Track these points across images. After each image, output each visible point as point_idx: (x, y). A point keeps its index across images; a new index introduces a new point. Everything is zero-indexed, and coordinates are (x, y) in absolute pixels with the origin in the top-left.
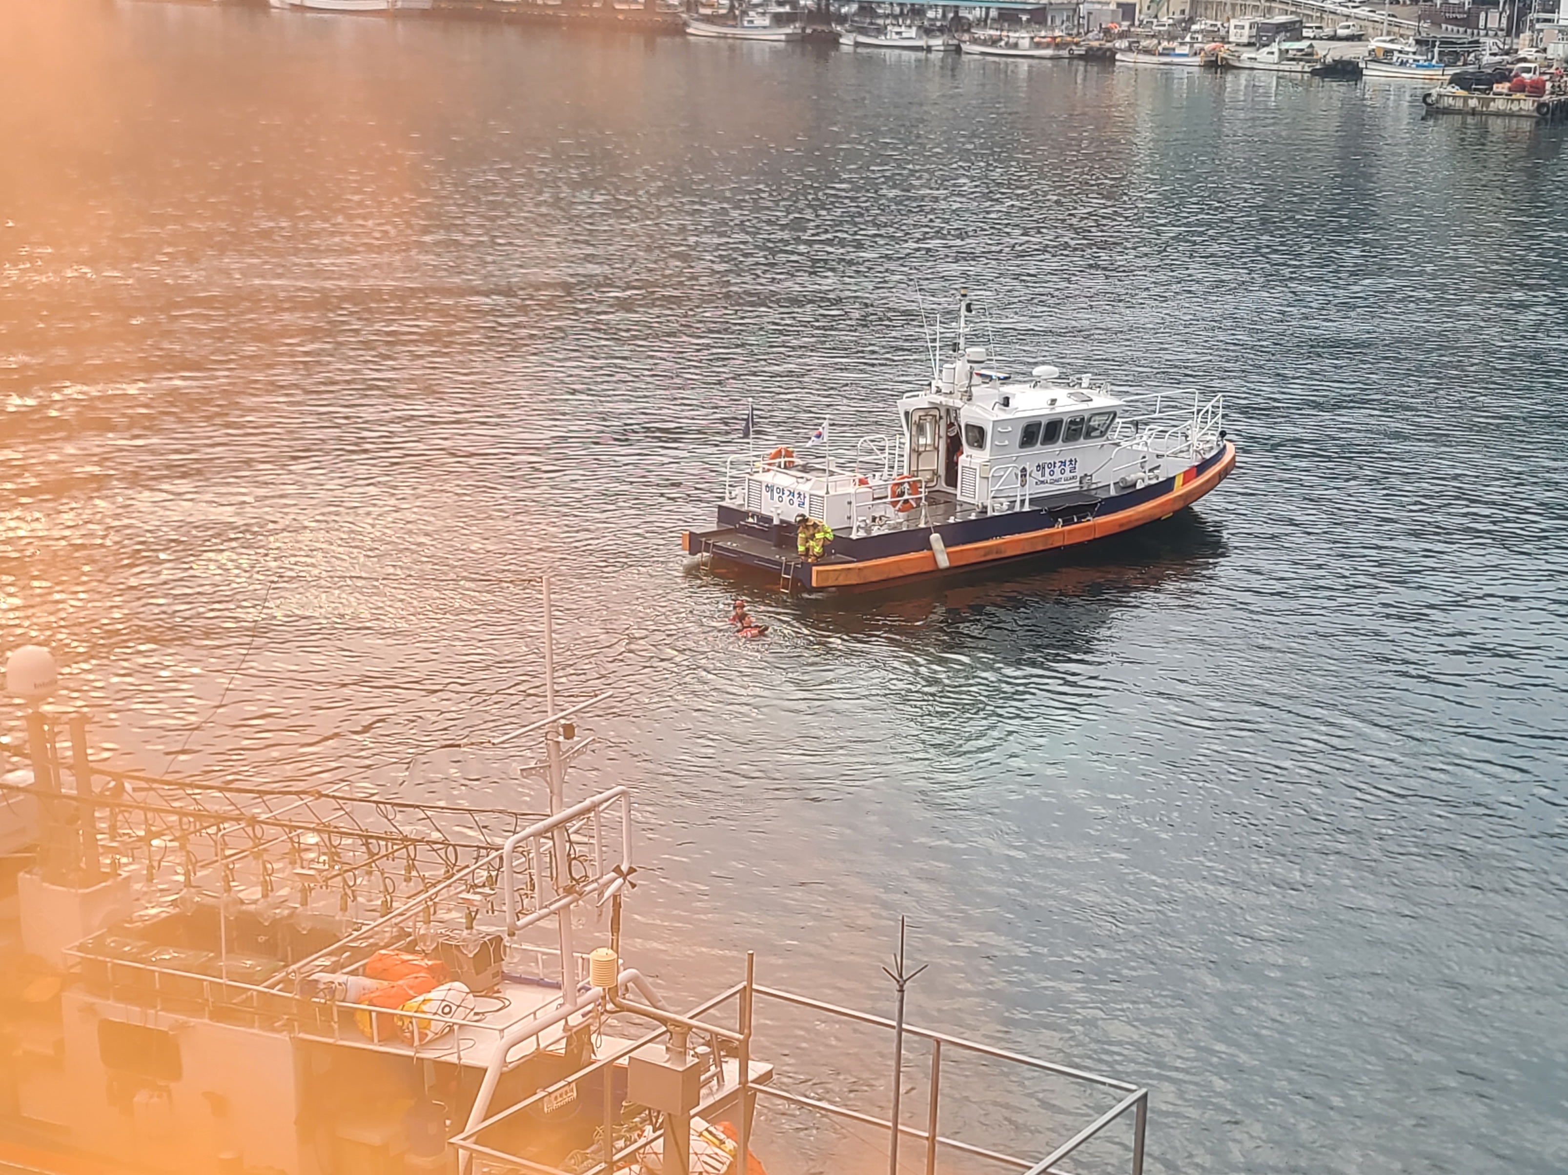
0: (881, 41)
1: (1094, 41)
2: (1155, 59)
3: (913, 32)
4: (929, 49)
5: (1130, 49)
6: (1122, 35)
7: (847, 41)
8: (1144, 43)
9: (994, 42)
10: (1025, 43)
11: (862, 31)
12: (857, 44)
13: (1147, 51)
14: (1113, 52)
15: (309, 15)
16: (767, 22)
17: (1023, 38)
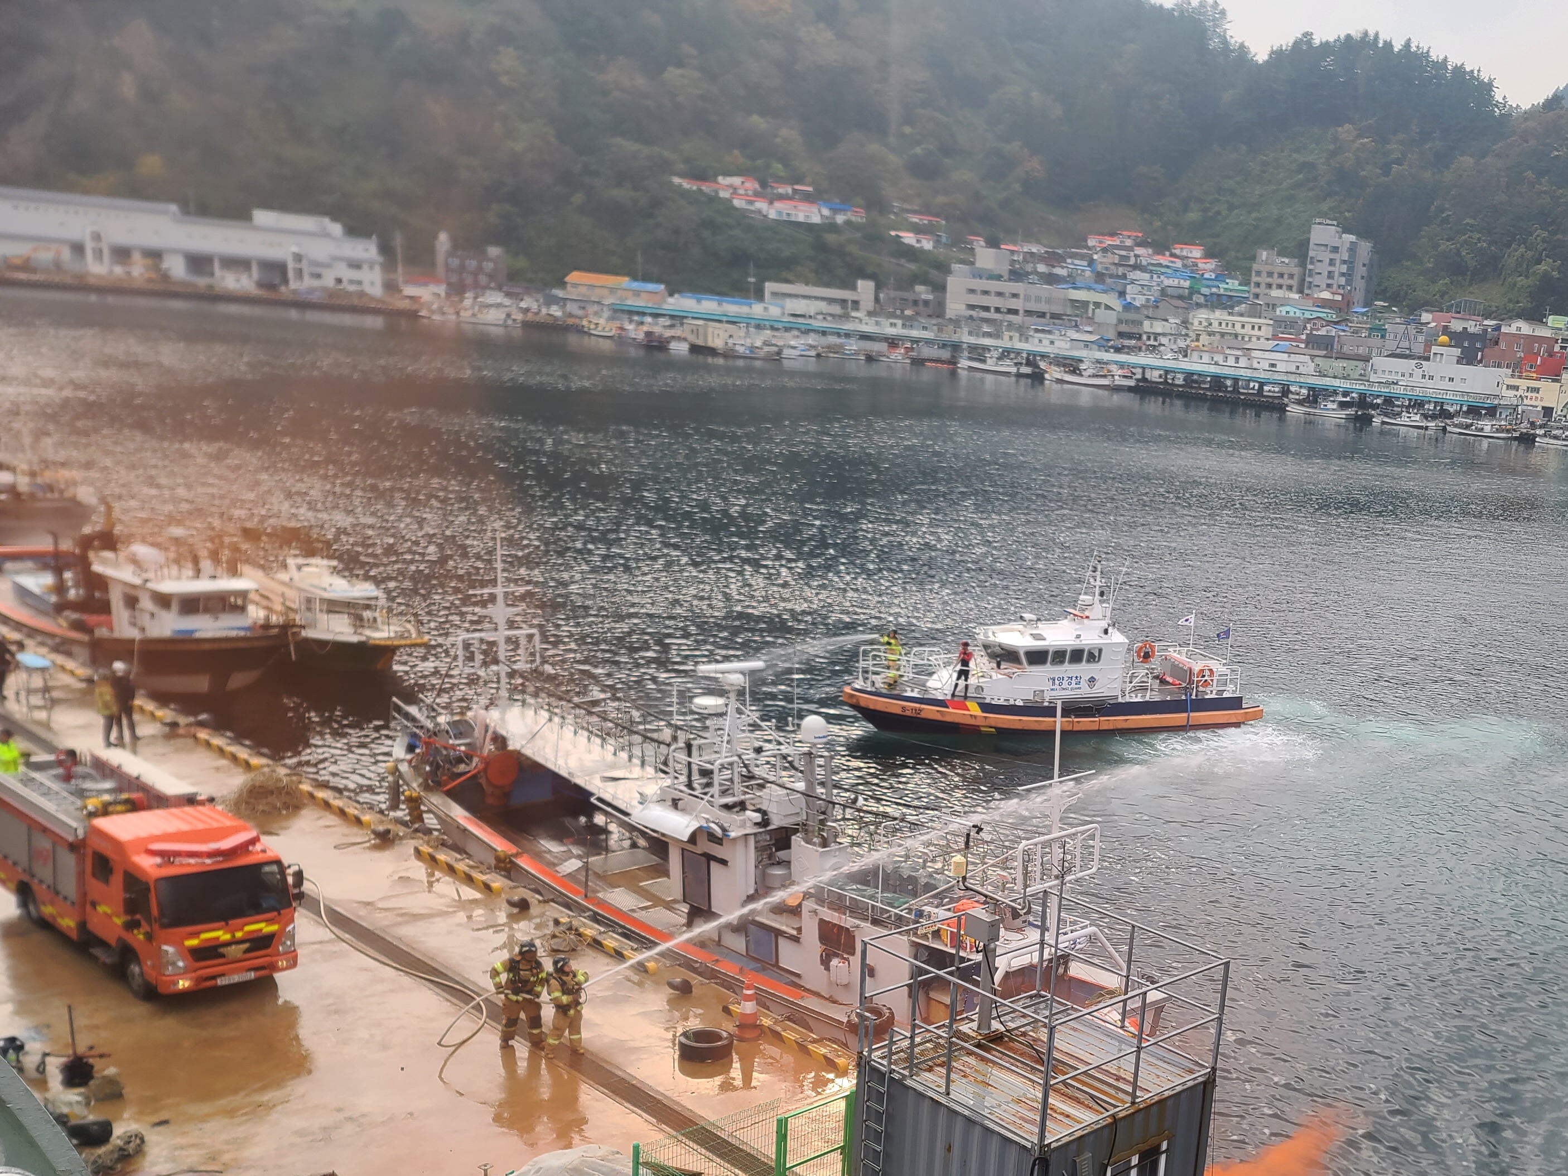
0: (1398, 421)
1: (1524, 427)
2: (1560, 442)
3: (1418, 417)
4: (1427, 428)
5: (1545, 435)
6: (1541, 427)
7: (1377, 421)
8: (1554, 432)
9: (1468, 426)
10: (1488, 428)
11: (1386, 415)
12: (1383, 423)
13: (1556, 437)
14: (1535, 436)
15: (1066, 386)
16: (1335, 406)
17: (1487, 425)
